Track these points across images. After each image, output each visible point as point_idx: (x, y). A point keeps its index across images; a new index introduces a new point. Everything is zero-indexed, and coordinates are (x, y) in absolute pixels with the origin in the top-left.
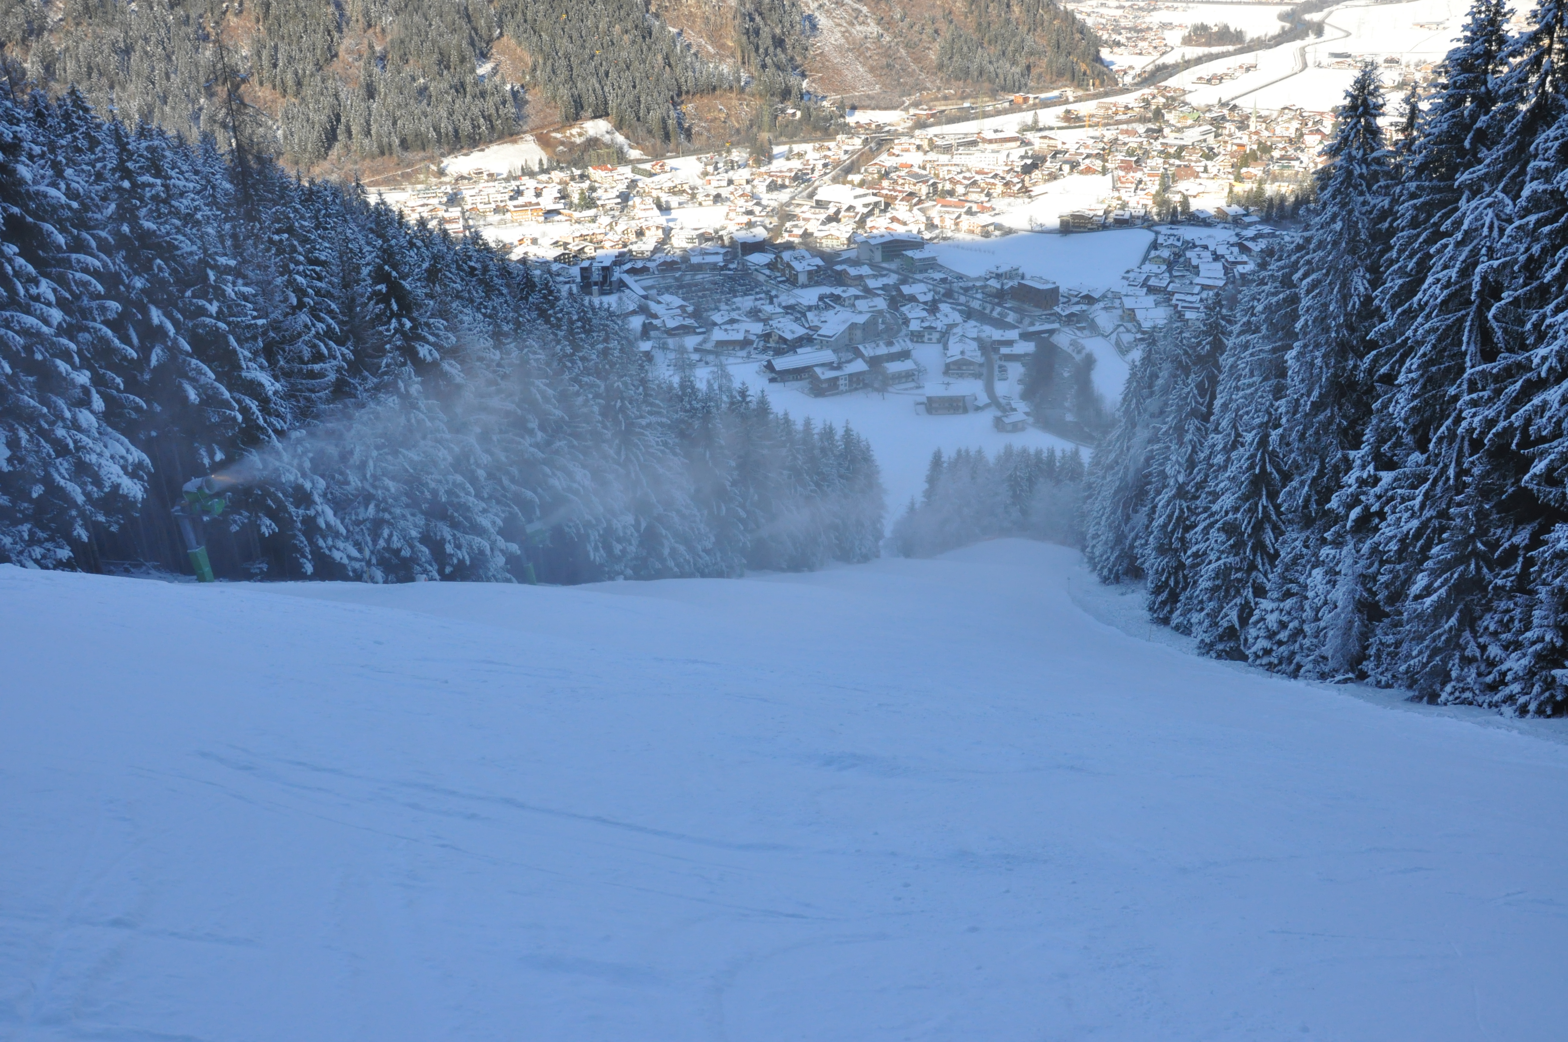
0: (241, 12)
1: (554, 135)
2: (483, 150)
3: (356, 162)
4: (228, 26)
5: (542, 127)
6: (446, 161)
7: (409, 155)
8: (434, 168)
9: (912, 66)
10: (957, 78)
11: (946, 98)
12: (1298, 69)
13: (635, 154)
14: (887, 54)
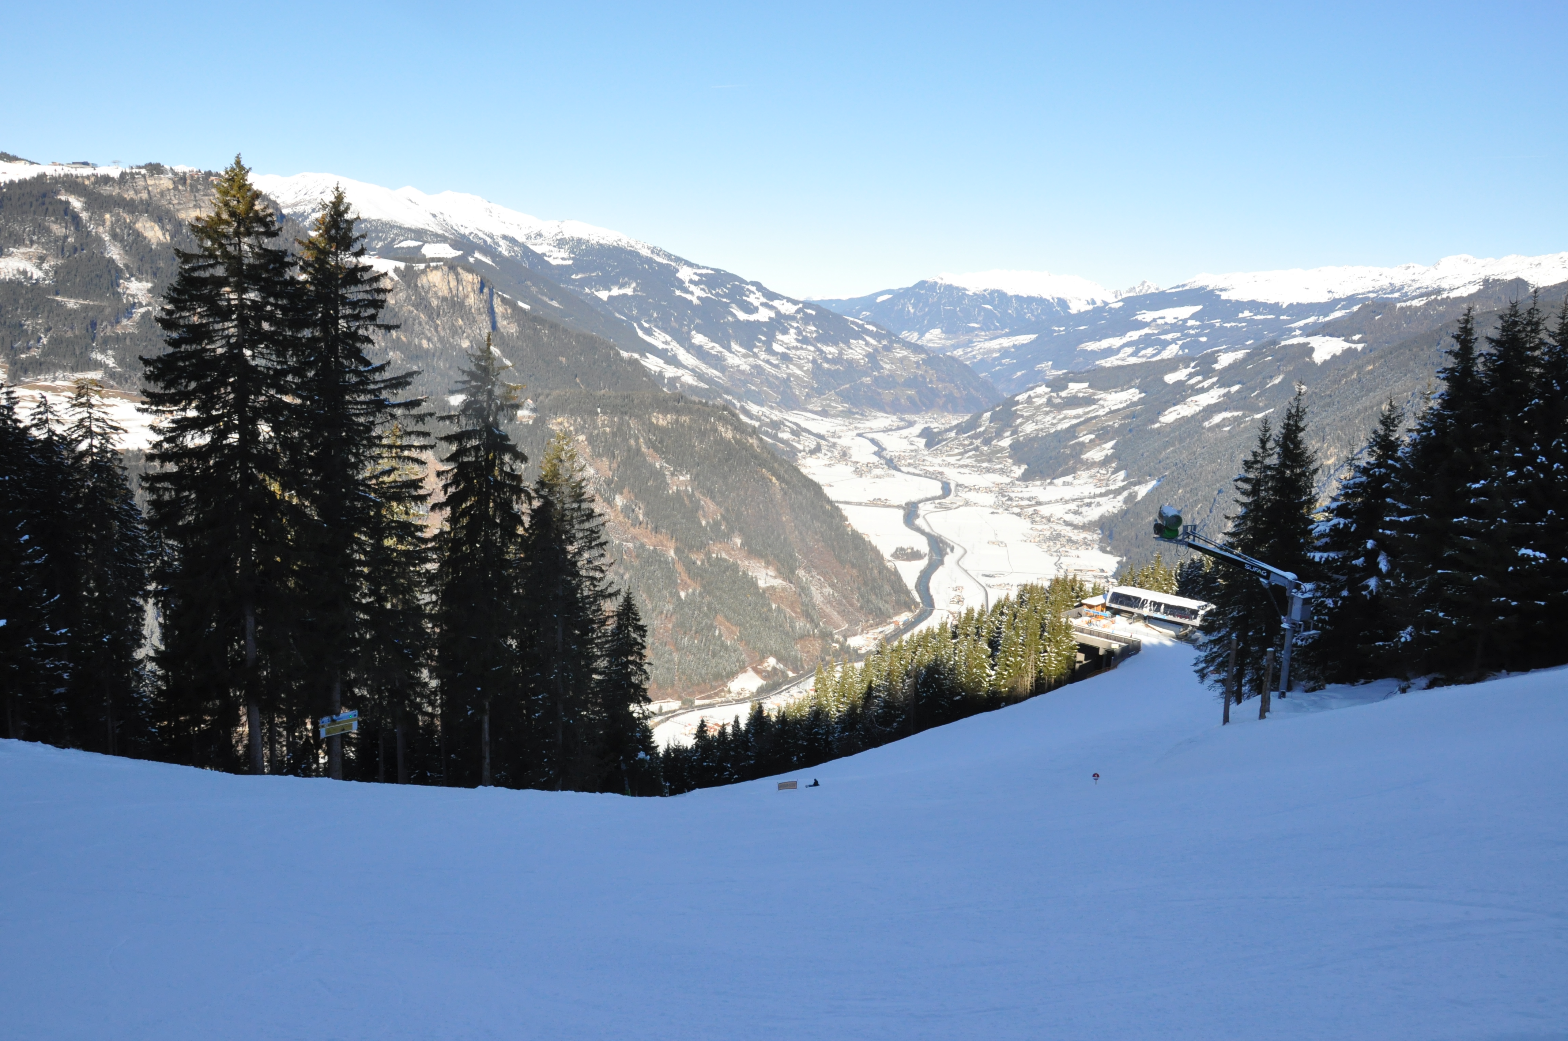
1: (759, 667)
5: (753, 663)
6: (729, 685)
8: (725, 689)
9: (851, 609)
10: (870, 614)
11: (871, 626)
12: (982, 589)
13: (791, 674)
14: (840, 603)
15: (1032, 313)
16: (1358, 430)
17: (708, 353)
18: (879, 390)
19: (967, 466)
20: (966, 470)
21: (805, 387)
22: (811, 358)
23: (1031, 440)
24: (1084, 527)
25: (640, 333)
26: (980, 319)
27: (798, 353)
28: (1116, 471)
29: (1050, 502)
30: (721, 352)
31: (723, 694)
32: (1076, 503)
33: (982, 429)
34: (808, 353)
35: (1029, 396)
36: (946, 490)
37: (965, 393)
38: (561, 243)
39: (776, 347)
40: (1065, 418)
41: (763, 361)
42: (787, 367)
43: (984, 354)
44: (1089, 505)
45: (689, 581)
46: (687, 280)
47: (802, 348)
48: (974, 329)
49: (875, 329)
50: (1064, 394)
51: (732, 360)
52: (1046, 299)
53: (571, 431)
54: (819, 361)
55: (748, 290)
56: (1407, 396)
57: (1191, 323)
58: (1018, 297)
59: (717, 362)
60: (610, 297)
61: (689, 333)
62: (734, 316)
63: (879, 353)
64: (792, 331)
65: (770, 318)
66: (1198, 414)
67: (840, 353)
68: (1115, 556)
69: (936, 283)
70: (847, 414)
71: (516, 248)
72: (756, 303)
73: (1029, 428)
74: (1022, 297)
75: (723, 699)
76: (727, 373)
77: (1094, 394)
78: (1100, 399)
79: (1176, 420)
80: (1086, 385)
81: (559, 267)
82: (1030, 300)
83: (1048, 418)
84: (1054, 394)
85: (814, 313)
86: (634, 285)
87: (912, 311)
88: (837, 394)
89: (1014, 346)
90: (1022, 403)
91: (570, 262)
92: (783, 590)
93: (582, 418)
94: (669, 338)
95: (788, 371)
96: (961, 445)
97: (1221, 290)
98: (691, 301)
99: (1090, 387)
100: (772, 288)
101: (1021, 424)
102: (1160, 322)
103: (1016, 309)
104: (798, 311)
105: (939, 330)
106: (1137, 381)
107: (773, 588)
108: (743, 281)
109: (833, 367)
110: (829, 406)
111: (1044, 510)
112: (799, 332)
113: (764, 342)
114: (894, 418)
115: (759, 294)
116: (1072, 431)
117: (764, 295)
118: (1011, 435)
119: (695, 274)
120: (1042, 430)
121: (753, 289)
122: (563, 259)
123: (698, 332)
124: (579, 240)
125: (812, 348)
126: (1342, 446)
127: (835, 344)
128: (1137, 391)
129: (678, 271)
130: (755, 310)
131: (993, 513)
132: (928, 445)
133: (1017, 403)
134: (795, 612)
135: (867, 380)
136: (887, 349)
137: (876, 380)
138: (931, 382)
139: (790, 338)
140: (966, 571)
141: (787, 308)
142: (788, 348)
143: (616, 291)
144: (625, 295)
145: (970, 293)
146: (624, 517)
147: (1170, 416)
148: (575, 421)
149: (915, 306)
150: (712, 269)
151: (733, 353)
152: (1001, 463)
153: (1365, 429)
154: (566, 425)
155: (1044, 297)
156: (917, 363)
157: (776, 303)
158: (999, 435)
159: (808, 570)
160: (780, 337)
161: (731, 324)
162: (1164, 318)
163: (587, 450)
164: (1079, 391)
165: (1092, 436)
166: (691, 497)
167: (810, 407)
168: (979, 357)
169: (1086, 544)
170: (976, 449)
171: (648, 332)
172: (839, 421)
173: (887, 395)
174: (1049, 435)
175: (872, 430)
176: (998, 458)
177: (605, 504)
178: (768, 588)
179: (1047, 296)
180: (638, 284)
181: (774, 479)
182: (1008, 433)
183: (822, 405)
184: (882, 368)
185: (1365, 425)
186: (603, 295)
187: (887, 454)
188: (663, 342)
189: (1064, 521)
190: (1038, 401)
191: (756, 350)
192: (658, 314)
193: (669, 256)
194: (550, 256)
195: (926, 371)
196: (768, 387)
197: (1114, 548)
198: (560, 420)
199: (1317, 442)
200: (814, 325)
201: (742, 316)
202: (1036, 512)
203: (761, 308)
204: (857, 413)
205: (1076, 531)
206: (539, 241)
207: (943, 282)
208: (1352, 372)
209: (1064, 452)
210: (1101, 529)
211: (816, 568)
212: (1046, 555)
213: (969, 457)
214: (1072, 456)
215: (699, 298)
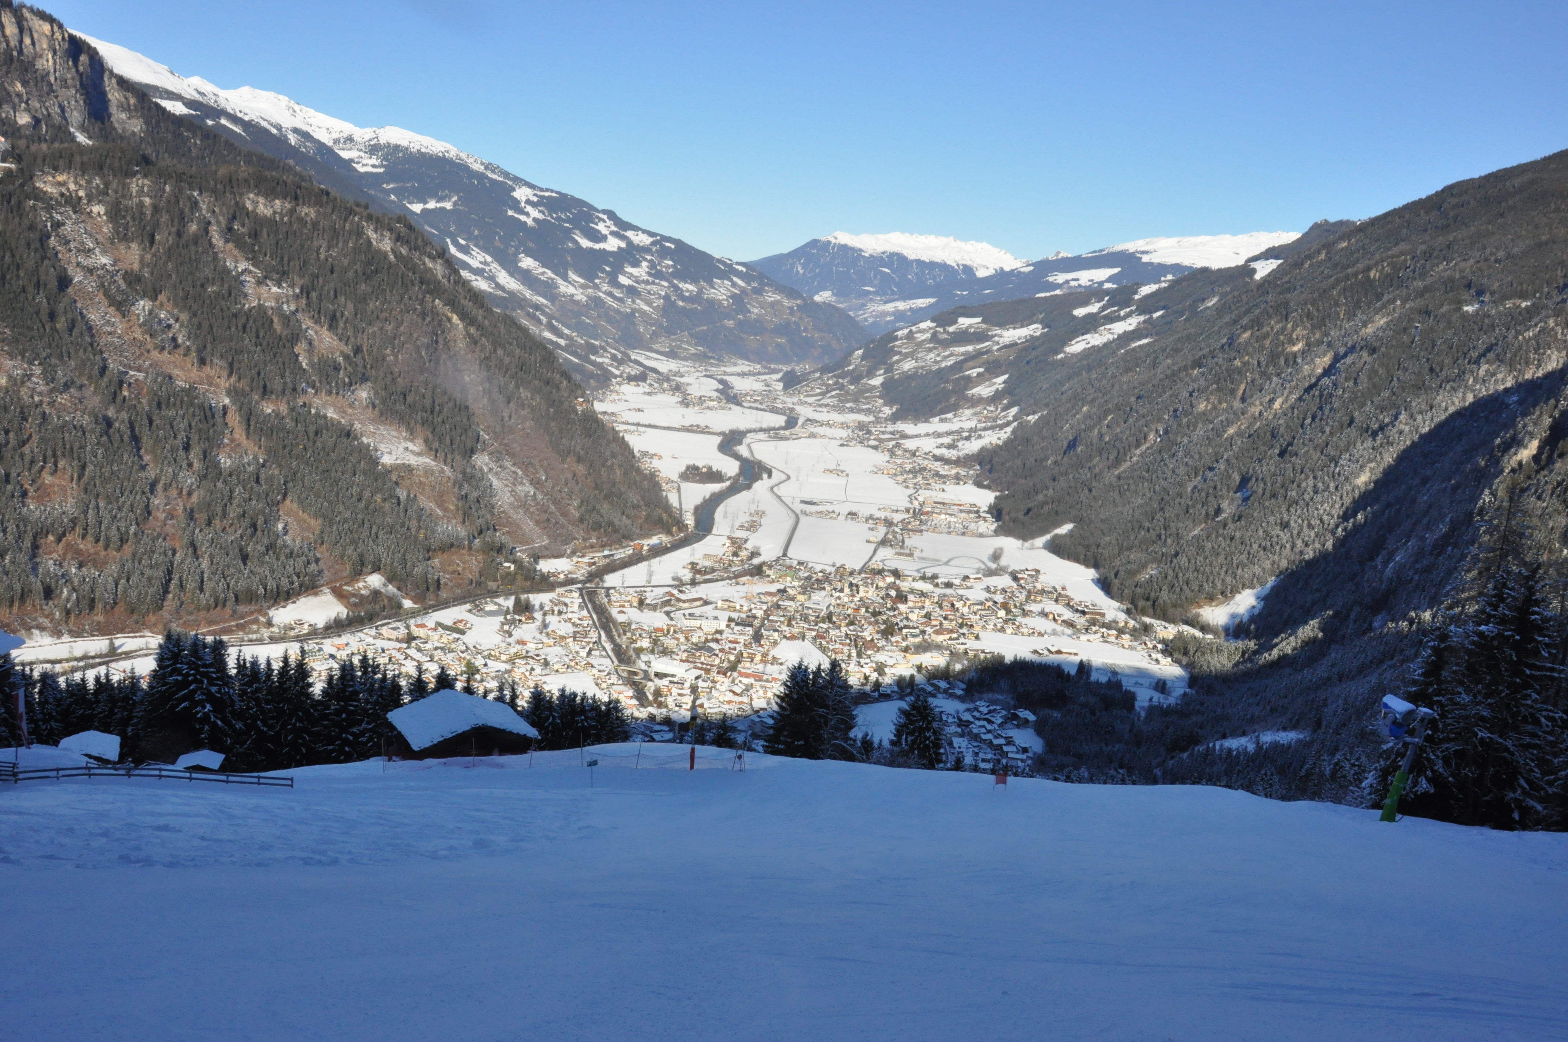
0: (56, 471)
1: (345, 588)
2: (294, 602)
3: (191, 613)
4: (44, 483)
5: (336, 581)
6: (272, 613)
7: (242, 609)
8: (262, 619)
9: (562, 520)
10: (594, 529)
11: (592, 546)
12: (793, 517)
13: (408, 604)
14: (544, 510)
15: (934, 278)
16: (1337, 304)
17: (536, 279)
18: (744, 336)
19: (826, 405)
20: (825, 410)
21: (652, 325)
22: (663, 293)
23: (908, 377)
24: (958, 462)
25: (453, 250)
26: (876, 282)
27: (649, 287)
28: (1007, 408)
29: (917, 436)
30: (552, 279)
31: (255, 627)
32: (951, 437)
33: (851, 368)
34: (662, 288)
35: (911, 331)
36: (791, 422)
37: (844, 345)
38: (373, 149)
39: (623, 280)
40: (951, 355)
41: (605, 293)
42: (633, 302)
43: (876, 317)
44: (968, 438)
45: (245, 442)
46: (524, 199)
47: (653, 283)
48: (869, 292)
49: (744, 270)
50: (951, 329)
51: (565, 288)
52: (950, 266)
53: (80, 198)
54: (673, 298)
55: (598, 217)
56: (1405, 261)
57: (1107, 286)
58: (919, 262)
59: (548, 289)
60: (423, 210)
61: (516, 255)
62: (576, 242)
63: (747, 295)
64: (644, 264)
65: (619, 248)
66: (1111, 342)
67: (700, 292)
68: (994, 491)
69: (829, 242)
70: (700, 358)
71: (308, 144)
72: (605, 231)
73: (908, 365)
74: (924, 262)
75: (254, 637)
76: (557, 303)
77: (988, 330)
78: (995, 335)
79: (1085, 349)
80: (979, 320)
81: (367, 174)
82: (932, 265)
83: (932, 355)
84: (941, 330)
85: (673, 246)
86: (455, 198)
87: (801, 271)
88: (691, 335)
89: (911, 309)
90: (901, 339)
91: (381, 170)
92: (426, 472)
93: (102, 178)
94: (489, 259)
95: (634, 306)
96: (824, 384)
97: (1143, 252)
98: (525, 223)
99: (983, 322)
100: (626, 218)
101: (898, 361)
102: (1073, 284)
103: (916, 274)
104: (653, 243)
105: (830, 293)
106: (1041, 316)
107: (409, 469)
108: (592, 208)
109: (689, 306)
110: (680, 347)
111: (910, 444)
112: (652, 265)
113: (607, 273)
114: (759, 366)
115: (609, 223)
116: (958, 366)
117: (615, 225)
118: (885, 373)
119: (535, 195)
120: (922, 367)
121: (605, 217)
122: (374, 166)
123: (527, 255)
124: (397, 147)
125: (666, 284)
126: (1313, 327)
127: (695, 281)
128: (1040, 326)
129: (514, 190)
130: (604, 238)
131: (842, 445)
132: (786, 388)
133: (896, 339)
134: (446, 510)
135: (730, 323)
136: (758, 291)
137: (740, 323)
138: (806, 330)
139: (641, 271)
140: (779, 497)
141: (640, 239)
142: (637, 282)
143: (432, 205)
144: (443, 209)
145: (867, 255)
146: (143, 333)
147: (1077, 347)
148: (89, 182)
149: (804, 266)
150: (557, 192)
151: (570, 282)
152: (868, 403)
153: (1346, 304)
154: (72, 187)
155: (949, 263)
156: (791, 308)
157: (630, 234)
158: (871, 374)
159: (497, 456)
160: (629, 269)
161: (570, 251)
162: (1077, 280)
163: (105, 230)
164: (971, 326)
165: (981, 370)
166: (286, 320)
167: (655, 347)
168: (871, 320)
169: (958, 478)
170: (842, 387)
171: (465, 250)
172: (690, 363)
173: (753, 341)
174: (930, 372)
175: (725, 373)
176: (866, 398)
177: (112, 310)
178: (397, 468)
179: (951, 262)
180: (460, 198)
181: (455, 318)
182: (882, 372)
183: (670, 346)
184: (749, 312)
185: (1345, 298)
186: (417, 208)
187: (731, 393)
188: (481, 263)
189: (934, 456)
190: (921, 337)
191: (597, 281)
192: (480, 231)
193: (506, 175)
194: (358, 163)
195: (801, 318)
196: (607, 322)
197: (993, 481)
198: (61, 178)
199: (1277, 322)
200: (672, 260)
201: (585, 243)
202: (898, 446)
203: (609, 237)
204: (713, 358)
205: (946, 467)
206: (348, 146)
207: (837, 242)
208: (1319, 252)
209: (944, 388)
210: (980, 464)
211: (513, 455)
212: (900, 488)
213: (832, 397)
214: (953, 391)
215: (535, 219)
